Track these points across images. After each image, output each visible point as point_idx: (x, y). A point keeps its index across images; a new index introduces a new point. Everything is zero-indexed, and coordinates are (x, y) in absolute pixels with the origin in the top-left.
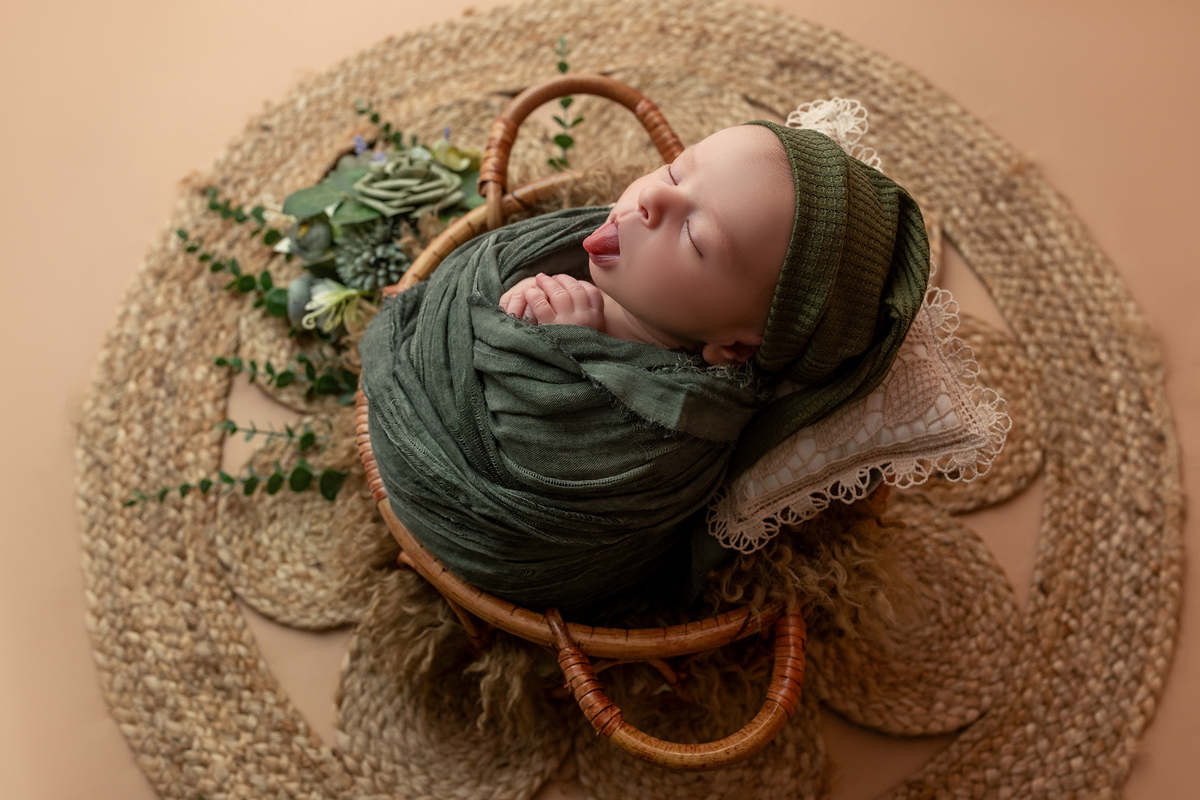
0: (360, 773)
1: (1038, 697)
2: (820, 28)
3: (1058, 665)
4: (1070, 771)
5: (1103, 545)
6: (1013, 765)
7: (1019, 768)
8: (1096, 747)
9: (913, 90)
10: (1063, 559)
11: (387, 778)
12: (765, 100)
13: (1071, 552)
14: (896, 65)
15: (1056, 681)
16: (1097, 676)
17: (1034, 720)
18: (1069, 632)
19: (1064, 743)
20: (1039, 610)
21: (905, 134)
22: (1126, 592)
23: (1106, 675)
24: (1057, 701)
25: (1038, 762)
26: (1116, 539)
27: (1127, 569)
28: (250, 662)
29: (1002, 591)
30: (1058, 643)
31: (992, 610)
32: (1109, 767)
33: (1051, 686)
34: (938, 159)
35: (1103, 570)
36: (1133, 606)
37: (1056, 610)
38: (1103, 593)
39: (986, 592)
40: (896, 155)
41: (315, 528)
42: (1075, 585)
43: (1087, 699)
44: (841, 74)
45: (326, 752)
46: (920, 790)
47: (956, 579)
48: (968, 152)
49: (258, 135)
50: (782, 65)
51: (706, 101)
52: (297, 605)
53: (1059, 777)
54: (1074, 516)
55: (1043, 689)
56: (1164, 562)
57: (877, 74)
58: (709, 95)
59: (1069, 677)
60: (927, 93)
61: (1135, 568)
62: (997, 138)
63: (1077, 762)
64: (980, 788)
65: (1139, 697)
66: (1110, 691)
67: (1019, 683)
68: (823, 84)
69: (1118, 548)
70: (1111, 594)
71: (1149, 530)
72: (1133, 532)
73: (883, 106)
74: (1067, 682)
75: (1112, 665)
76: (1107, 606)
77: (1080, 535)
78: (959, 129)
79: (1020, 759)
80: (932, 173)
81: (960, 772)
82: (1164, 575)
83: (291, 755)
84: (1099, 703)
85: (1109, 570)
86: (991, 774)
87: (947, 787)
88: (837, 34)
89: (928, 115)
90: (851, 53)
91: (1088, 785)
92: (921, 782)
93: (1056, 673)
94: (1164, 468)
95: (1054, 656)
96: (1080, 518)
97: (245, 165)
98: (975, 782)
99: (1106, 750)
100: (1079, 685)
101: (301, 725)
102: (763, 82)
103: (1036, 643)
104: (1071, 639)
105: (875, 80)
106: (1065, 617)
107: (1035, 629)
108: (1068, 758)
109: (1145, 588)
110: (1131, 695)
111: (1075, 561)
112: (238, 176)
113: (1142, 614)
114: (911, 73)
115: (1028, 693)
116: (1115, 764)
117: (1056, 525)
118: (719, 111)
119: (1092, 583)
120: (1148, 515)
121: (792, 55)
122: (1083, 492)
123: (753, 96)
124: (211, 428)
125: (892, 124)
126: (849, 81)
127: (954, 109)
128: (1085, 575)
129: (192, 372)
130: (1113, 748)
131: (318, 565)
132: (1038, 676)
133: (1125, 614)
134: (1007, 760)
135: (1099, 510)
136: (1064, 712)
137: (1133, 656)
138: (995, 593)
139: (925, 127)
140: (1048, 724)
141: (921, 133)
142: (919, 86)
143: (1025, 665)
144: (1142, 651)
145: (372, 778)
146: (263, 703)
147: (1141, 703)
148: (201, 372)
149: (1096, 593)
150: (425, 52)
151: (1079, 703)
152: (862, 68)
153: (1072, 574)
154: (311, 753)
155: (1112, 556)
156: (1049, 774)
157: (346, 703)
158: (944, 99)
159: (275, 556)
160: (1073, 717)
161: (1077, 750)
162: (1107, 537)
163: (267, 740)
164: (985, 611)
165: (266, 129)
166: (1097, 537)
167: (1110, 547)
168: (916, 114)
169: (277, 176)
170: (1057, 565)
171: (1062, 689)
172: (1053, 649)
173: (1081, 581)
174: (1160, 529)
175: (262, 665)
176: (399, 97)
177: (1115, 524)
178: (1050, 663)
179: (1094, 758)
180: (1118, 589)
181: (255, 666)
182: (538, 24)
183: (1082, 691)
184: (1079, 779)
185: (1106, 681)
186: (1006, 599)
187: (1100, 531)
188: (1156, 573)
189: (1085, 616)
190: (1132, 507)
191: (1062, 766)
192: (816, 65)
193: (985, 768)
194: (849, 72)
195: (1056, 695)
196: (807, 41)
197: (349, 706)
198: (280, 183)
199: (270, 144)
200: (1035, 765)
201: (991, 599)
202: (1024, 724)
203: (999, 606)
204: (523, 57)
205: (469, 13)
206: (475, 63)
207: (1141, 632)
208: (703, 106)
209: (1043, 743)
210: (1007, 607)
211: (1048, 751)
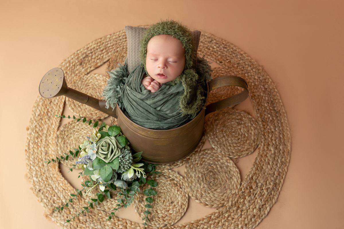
0: (224, 203)
1: (241, 71)
2: (74, 53)
3: (236, 66)
4: (255, 72)
5: (215, 50)
6: (252, 80)
7: (253, 79)
8: (252, 66)
9: (100, 42)
10: (216, 57)
11: (226, 198)
12: (88, 71)
13: (215, 55)
14: (92, 42)
15: (239, 67)
16: (239, 61)
17: (245, 74)
18: (230, 61)
19: (250, 71)
20: (225, 64)
21: (111, 47)
22: (225, 50)
23: (240, 59)
24: (242, 69)
25: (252, 76)
26: (215, 47)
27: (221, 48)
28: (191, 225)
29: (219, 69)
30: (232, 64)
31: (223, 72)
32: (256, 66)
33: (240, 69)
34: (120, 44)
35: (220, 52)
36: (228, 50)
37: (225, 62)
38: (225, 54)
39: (219, 72)
40: (116, 51)
41: (162, 202)
42: (222, 57)
43: (243, 64)
44: (89, 54)
45: (217, 211)
46: (253, 97)
47: (215, 76)
48: (121, 38)
49: (41, 193)
50: (81, 64)
51: (83, 83)
52: (180, 210)
53: (256, 74)
54: (208, 52)
55: (240, 70)
56: (221, 42)
57: (92, 47)
58: (82, 82)
59: (239, 65)
60: (102, 39)
61: (221, 46)
62: (120, 31)
63: (254, 70)
64: (255, 87)
65: (245, 56)
66: (243, 60)
67: (238, 73)
68: (90, 58)
69: (217, 47)
70: (225, 52)
71: (215, 41)
72: (214, 44)
73: (101, 49)
74: (239, 66)
75: (238, 58)
76: (227, 54)
77: (212, 52)
78: (114, 37)
79: (251, 79)
80: (123, 46)
81: (251, 89)
82: (224, 43)
83: (215, 219)
84: (244, 62)
85: (220, 51)
86: (253, 84)
87: (253, 92)
88: (78, 51)
89: (108, 41)
90: (84, 50)
91: (258, 70)
92: (252, 96)
93: (237, 67)
94: (203, 34)
95: (234, 66)
96: (209, 51)
97: (49, 199)
98: (254, 88)
99: (253, 65)
100: (240, 64)
101: (209, 216)
102: (83, 70)
103: (231, 68)
104: (232, 62)
105: (94, 48)
106: (227, 61)
107: (228, 67)
108: (253, 71)
109: (225, 47)
110: (244, 57)
111: (217, 55)
112: (51, 201)
113: (230, 49)
114: (96, 40)
115: (240, 73)
116: (256, 64)
117: (209, 55)
118: (87, 81)
119: (222, 54)
120: (212, 40)
121: (79, 62)
122: (204, 49)
123: (86, 73)
124: (127, 223)
125: (107, 49)
126: (92, 53)
127: (109, 36)
128: (220, 55)
129: (108, 225)
130: (253, 63)
131: (172, 203)
132: (237, 70)
133: (229, 52)
134: (251, 81)
135: (208, 47)
136: (245, 68)
137: (237, 54)
138: (219, 71)
139: (111, 43)
140: (246, 72)
141: (112, 44)
142: (100, 40)
143: (234, 71)
144: (237, 52)
145: (225, 201)
146: (202, 224)
147: (246, 56)
148: (109, 223)
149: (224, 55)
150: (35, 143)
151: (244, 65)
152: (89, 49)
153: (219, 57)
154: (216, 215)
155: (218, 49)
156: (255, 75)
157: (207, 203)
158: (105, 37)
159: (166, 213)
160: (246, 68)
161: (252, 69)
162: (214, 48)
163: (211, 224)
164: (222, 73)
165: (39, 191)
166: (213, 50)
167: (216, 49)
168: (106, 43)
169: (56, 191)
170: (217, 58)
171: (240, 67)
172: (233, 65)
173: (221, 56)
174: (215, 40)
175: (192, 222)
176: (46, 153)
177: (212, 46)
178: (235, 67)
179: (254, 67)
180: (224, 51)
181: (192, 224)
182: (41, 113)
183: (241, 64)
184: (257, 71)
185: (241, 60)
186: (221, 69)
187: (212, 49)
188: (223, 44)
189: (228, 58)
190: (209, 42)
191: (254, 73)
192: (84, 58)
193: (252, 85)
194: (89, 52)
195: (241, 68)
196: (76, 57)
197: (208, 203)
198: (59, 190)
199: (45, 190)
200: (253, 77)
201: (220, 71)
202: (245, 76)
203: (222, 71)
204: (49, 120)
205: (28, 129)
206: (45, 132)
207: (233, 51)
208: (84, 84)
209: (249, 74)
210: (223, 70)
211: (251, 74)
